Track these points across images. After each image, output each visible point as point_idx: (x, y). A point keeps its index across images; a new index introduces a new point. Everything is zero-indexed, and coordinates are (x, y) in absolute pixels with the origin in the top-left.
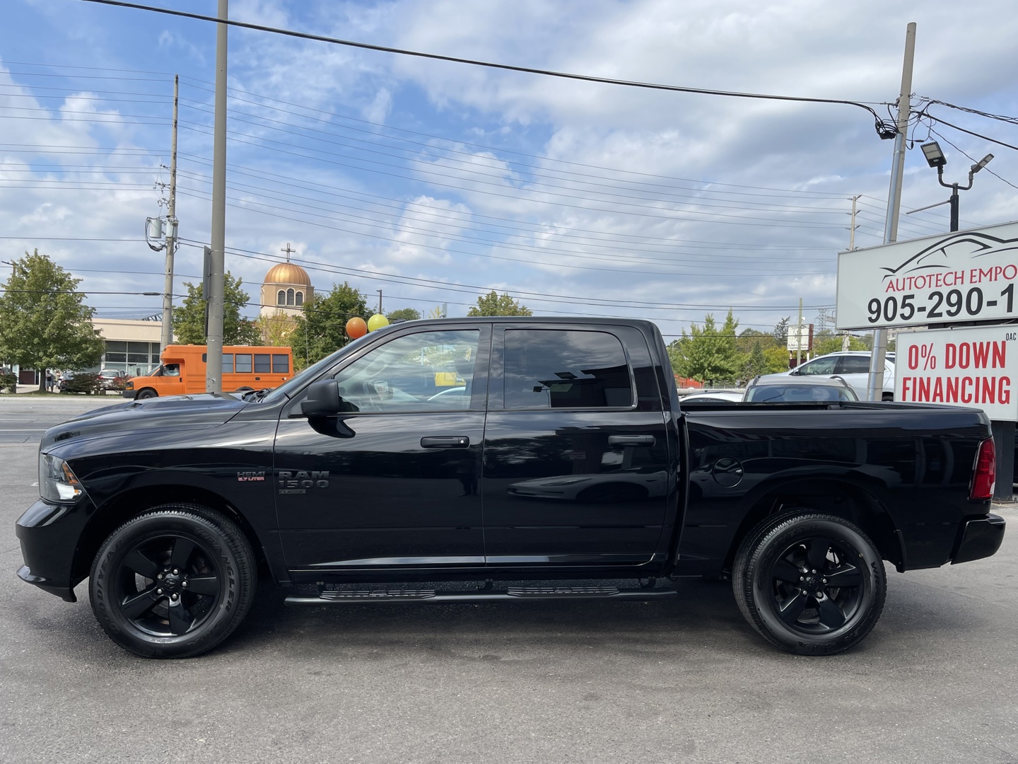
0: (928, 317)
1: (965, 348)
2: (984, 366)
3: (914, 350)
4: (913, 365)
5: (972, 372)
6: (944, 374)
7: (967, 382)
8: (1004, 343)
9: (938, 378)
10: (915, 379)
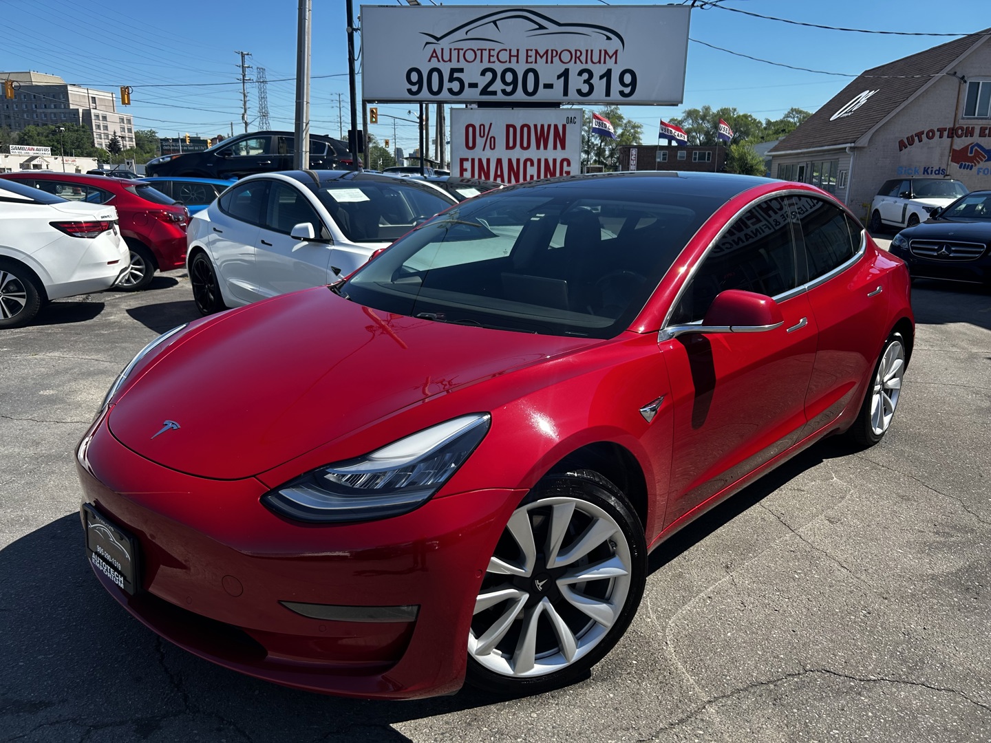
0: (479, 94)
1: (525, 129)
2: (545, 148)
3: (471, 129)
4: (471, 145)
5: (533, 153)
6: (505, 155)
7: (529, 163)
8: (564, 126)
9: (497, 160)
10: (473, 160)
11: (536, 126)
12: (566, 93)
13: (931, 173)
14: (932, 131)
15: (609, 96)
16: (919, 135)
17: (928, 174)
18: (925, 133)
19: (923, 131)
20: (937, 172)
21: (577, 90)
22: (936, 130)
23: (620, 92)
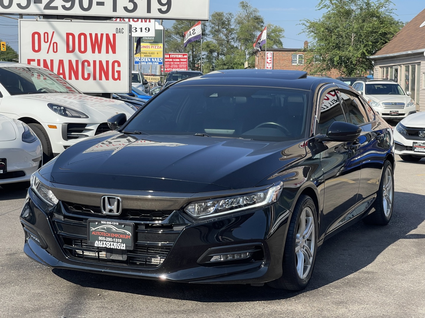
0: (45, 9)
1: (82, 37)
2: (100, 52)
3: (36, 36)
4: (37, 48)
5: (89, 56)
6: (67, 57)
7: (86, 64)
8: (114, 35)
9: (60, 60)
10: (39, 61)
11: (91, 35)
12: (115, 10)
15: (150, 12)
21: (124, 7)
23: (158, 9)
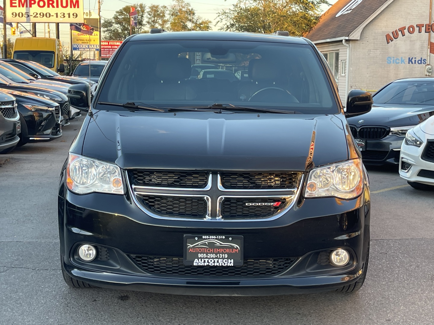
13: (415, 63)
14: (412, 27)
16: (402, 30)
17: (412, 63)
18: (407, 28)
19: (405, 27)
20: (420, 62)
22: (415, 26)
